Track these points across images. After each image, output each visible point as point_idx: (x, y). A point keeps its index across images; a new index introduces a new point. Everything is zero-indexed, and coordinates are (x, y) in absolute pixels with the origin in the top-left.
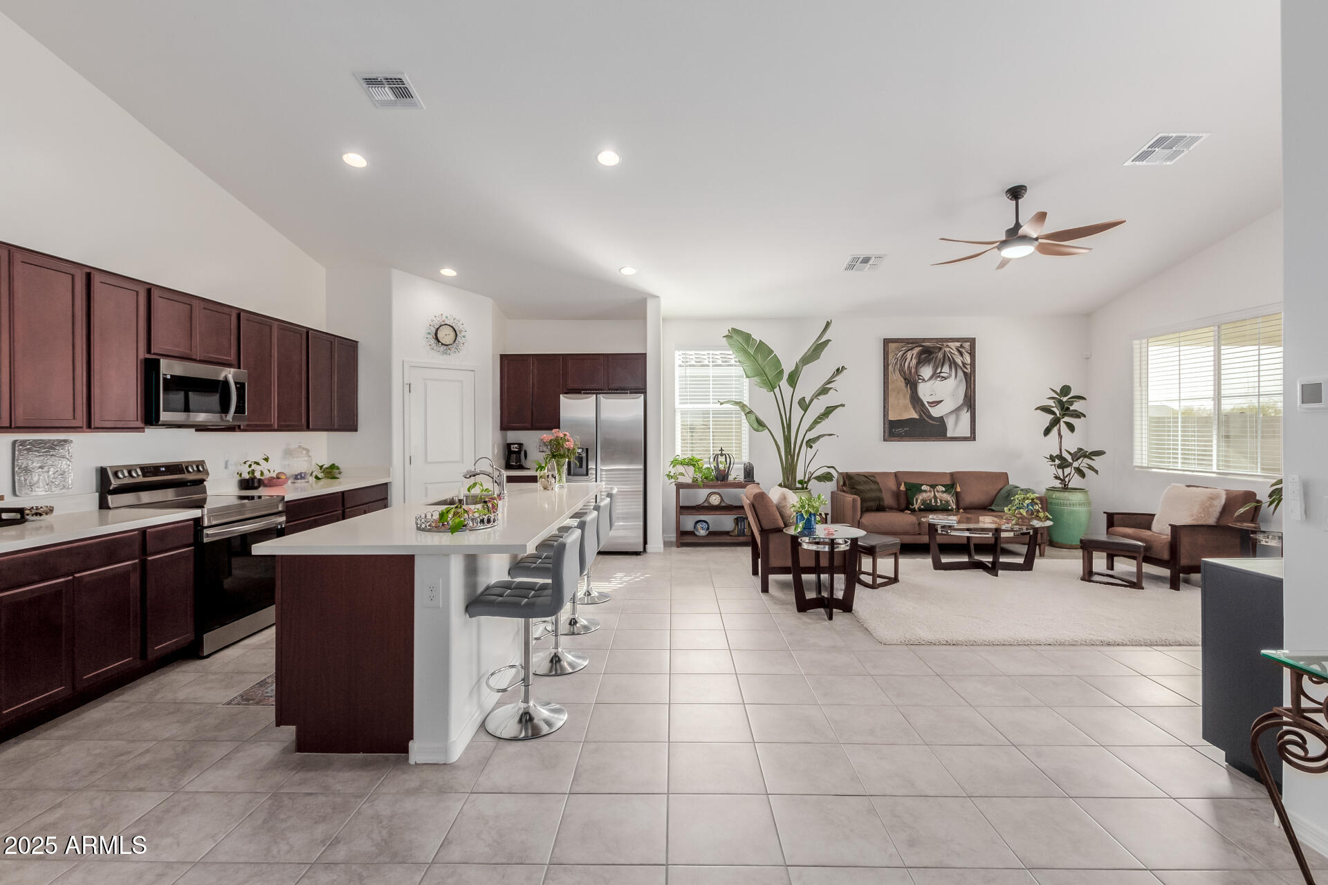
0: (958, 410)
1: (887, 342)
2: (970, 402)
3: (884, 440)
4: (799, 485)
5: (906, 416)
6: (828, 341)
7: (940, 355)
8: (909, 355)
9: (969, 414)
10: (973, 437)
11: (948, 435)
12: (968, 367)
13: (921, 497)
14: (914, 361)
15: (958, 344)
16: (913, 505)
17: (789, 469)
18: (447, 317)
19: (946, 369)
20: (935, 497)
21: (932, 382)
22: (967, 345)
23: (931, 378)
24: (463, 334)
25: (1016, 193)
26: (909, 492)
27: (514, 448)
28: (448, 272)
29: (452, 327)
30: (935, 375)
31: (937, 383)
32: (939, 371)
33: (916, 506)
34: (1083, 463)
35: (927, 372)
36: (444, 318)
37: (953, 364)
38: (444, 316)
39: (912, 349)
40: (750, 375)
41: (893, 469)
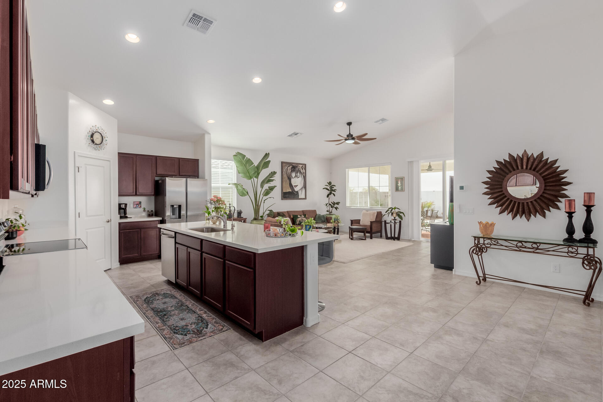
0: (302, 188)
1: (282, 163)
2: (305, 187)
3: (282, 199)
4: (260, 218)
5: (288, 191)
6: (269, 161)
7: (297, 169)
8: (289, 168)
9: (305, 190)
10: (305, 198)
11: (299, 198)
12: (304, 174)
13: (298, 220)
14: (290, 171)
15: (302, 166)
16: (296, 223)
17: (257, 211)
18: (98, 128)
19: (299, 174)
20: (302, 219)
21: (295, 178)
22: (304, 166)
23: (295, 177)
24: (106, 139)
25: (349, 124)
26: (294, 219)
27: (123, 206)
28: (108, 102)
29: (101, 134)
30: (296, 176)
31: (296, 179)
32: (297, 175)
33: (297, 223)
34: (336, 206)
35: (293, 175)
36: (97, 128)
37: (300, 172)
38: (97, 127)
39: (289, 166)
40: (240, 172)
41: (286, 211)
